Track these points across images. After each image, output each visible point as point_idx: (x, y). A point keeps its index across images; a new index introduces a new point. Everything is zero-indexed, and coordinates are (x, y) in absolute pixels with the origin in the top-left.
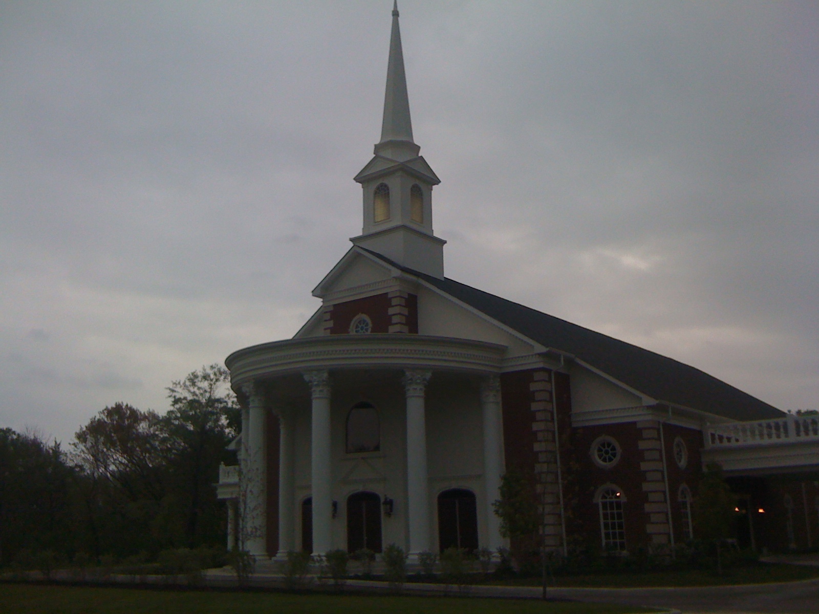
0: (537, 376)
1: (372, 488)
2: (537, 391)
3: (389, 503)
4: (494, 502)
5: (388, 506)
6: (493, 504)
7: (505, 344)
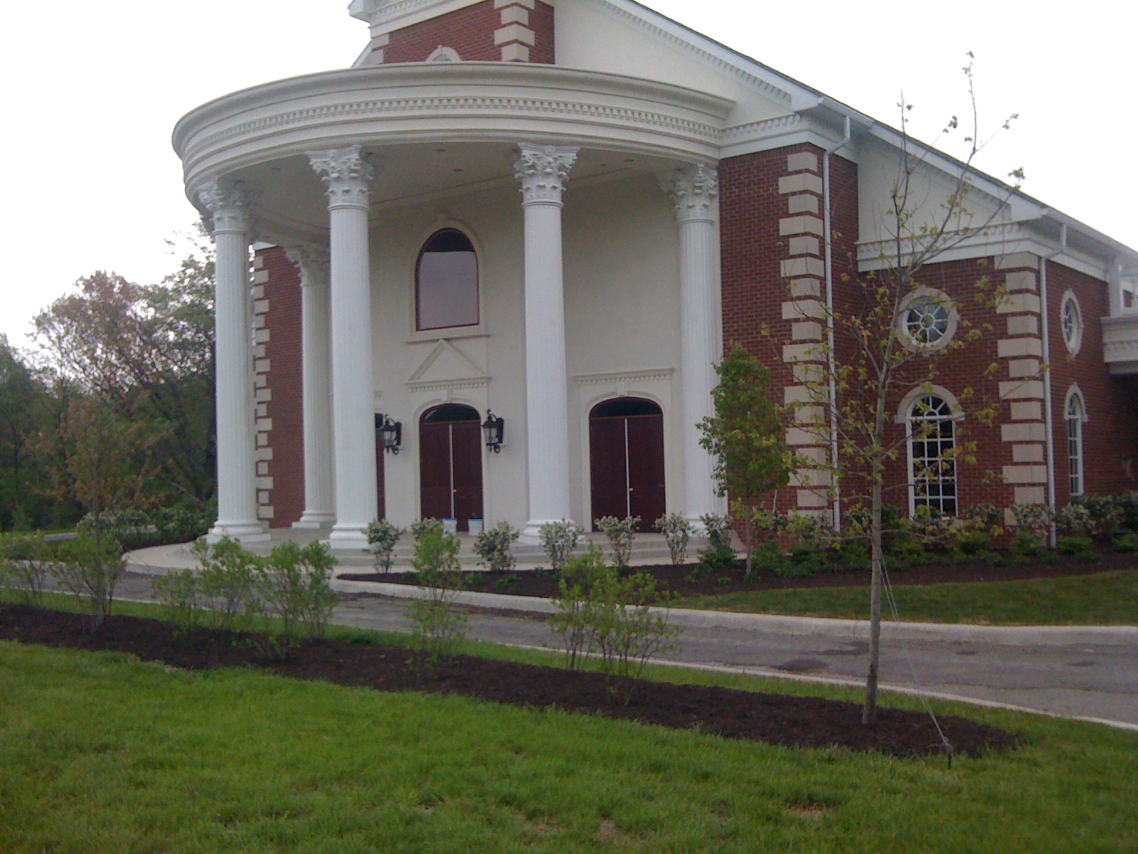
0: (794, 162)
1: (464, 396)
2: (794, 194)
3: (498, 425)
4: (702, 422)
5: (494, 432)
6: (698, 426)
7: (729, 96)
